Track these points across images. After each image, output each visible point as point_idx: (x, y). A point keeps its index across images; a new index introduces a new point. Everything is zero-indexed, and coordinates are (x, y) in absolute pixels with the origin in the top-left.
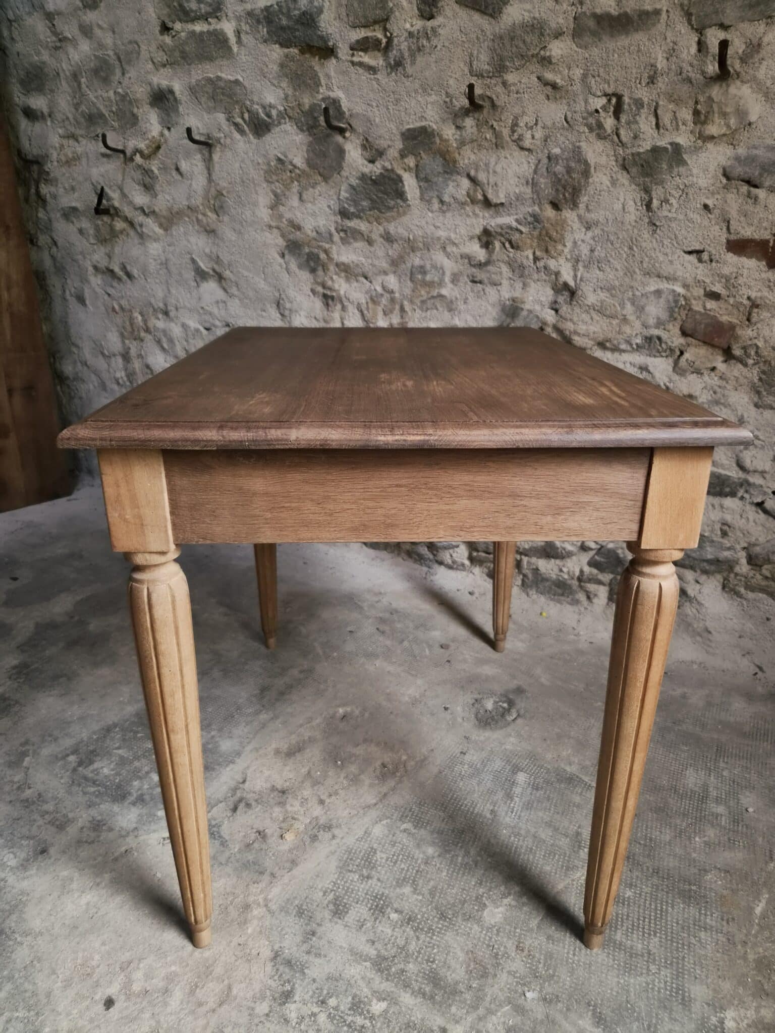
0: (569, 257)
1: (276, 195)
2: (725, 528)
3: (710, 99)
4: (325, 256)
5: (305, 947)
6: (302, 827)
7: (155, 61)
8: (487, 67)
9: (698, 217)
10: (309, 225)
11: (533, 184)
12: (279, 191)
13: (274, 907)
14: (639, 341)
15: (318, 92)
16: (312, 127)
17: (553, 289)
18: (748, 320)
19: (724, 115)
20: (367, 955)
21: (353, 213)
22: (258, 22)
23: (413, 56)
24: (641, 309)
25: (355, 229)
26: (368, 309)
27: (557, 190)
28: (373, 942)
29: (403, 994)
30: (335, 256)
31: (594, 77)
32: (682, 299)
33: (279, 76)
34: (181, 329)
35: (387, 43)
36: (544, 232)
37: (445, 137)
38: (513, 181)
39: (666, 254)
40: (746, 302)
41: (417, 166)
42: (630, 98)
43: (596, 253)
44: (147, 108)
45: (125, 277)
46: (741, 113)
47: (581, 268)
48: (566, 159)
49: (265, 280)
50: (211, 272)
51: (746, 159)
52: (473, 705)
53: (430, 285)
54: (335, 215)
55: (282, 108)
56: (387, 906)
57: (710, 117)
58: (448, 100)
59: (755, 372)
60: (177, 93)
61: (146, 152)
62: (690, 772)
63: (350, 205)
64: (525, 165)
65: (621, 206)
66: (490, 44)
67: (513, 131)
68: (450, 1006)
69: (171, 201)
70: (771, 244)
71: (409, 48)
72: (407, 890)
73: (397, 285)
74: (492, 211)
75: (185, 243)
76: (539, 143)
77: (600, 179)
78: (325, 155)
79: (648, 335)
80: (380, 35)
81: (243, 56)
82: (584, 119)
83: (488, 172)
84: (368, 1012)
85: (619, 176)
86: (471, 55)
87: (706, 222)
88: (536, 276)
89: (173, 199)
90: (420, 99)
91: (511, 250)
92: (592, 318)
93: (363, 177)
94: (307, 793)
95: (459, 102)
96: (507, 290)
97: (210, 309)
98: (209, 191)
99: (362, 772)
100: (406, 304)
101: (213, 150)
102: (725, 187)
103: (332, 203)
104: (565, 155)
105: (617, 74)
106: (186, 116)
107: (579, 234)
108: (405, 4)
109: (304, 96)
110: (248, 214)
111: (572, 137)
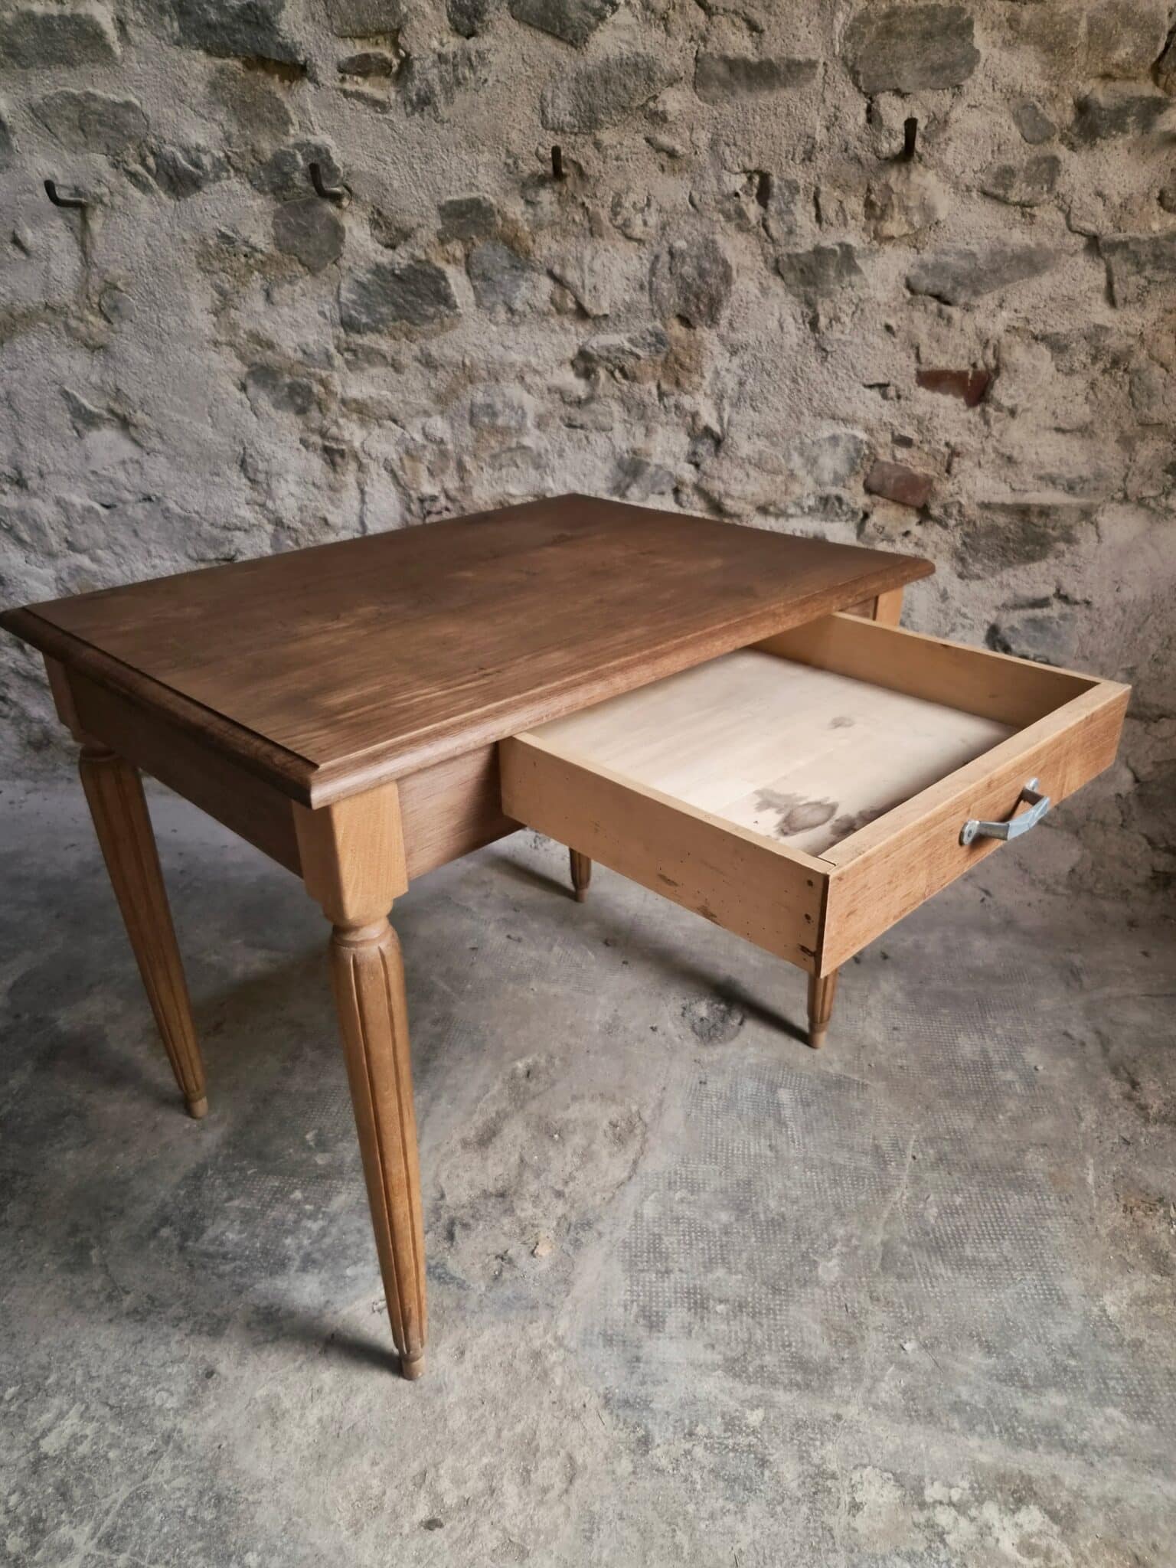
0: (709, 392)
1: (222, 293)
3: (887, 186)
4: (322, 389)
5: (636, 1378)
6: (551, 1234)
9: (880, 341)
10: (288, 342)
11: (651, 289)
12: (227, 286)
13: (573, 1344)
14: (811, 502)
15: (286, 133)
16: (280, 188)
17: (690, 435)
18: (948, 471)
19: (906, 210)
20: (713, 1363)
21: (366, 324)
22: (161, 9)
23: (448, 90)
24: (812, 462)
25: (372, 348)
26: (403, 468)
27: (686, 300)
28: (713, 1347)
29: (774, 1393)
30: (339, 389)
31: (727, 144)
32: (865, 447)
33: (209, 103)
34: (55, 509)
35: (400, 65)
36: (672, 358)
37: (511, 215)
38: (621, 284)
39: (842, 389)
40: (944, 449)
41: (467, 256)
42: (781, 179)
43: (748, 387)
46: (927, 209)
47: (728, 408)
48: (698, 257)
49: (214, 426)
50: (106, 415)
51: (935, 267)
52: (683, 1015)
53: (505, 431)
54: (333, 325)
55: (222, 155)
56: (708, 1299)
57: (889, 211)
58: (510, 161)
59: (958, 536)
62: (962, 1040)
63: (360, 313)
64: (636, 261)
65: (776, 323)
66: (573, 85)
67: (615, 214)
68: (831, 1388)
69: (9, 295)
70: (970, 376)
71: (442, 79)
72: (720, 1272)
73: (449, 431)
74: (589, 325)
75: (46, 365)
76: (653, 231)
77: (745, 286)
78: (306, 233)
79: (824, 495)
80: (388, 54)
81: (135, 64)
82: (717, 202)
83: (582, 270)
84: (747, 1426)
85: (771, 283)
86: (542, 98)
87: (890, 349)
88: (663, 418)
89: (13, 291)
90: (466, 158)
91: (623, 381)
92: (748, 475)
93: (378, 270)
94: (533, 1187)
95: (531, 166)
96: (623, 438)
97: (110, 473)
98: (87, 281)
99: (591, 1142)
100: (467, 459)
101: (89, 214)
102: (909, 303)
103: (327, 307)
104: (695, 251)
105: (760, 144)
106: (27, 156)
107: (722, 361)
108: (428, 10)
109: (260, 137)
110: (172, 321)
111: (703, 227)
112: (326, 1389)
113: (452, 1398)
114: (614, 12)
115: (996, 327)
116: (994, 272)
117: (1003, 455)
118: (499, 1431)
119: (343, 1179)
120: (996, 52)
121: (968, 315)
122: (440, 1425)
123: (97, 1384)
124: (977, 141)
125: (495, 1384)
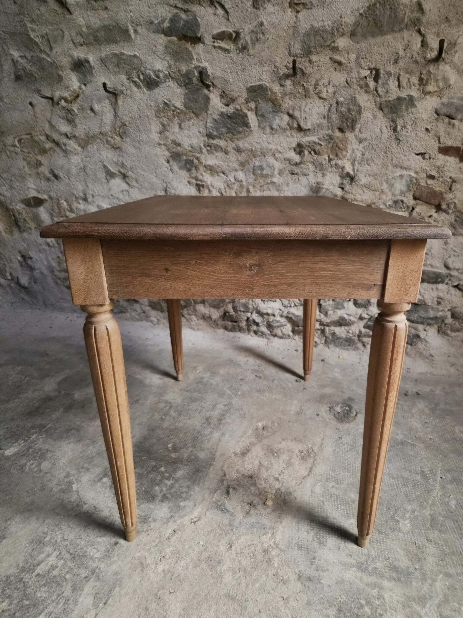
0: (349, 158)
1: (163, 125)
2: (439, 300)
3: (429, 72)
4: (197, 162)
5: (313, 567)
6: (273, 496)
7: (75, 42)
8: (299, 51)
9: (423, 135)
10: (186, 143)
11: (328, 118)
12: (165, 123)
13: (283, 547)
14: (390, 203)
15: (191, 63)
16: (188, 84)
17: (340, 176)
18: (450, 189)
19: (437, 81)
20: (351, 564)
21: (216, 136)
23: (253, 43)
24: (392, 186)
25: (217, 145)
26: (226, 191)
27: (342, 121)
28: (351, 556)
29: (382, 582)
30: (203, 161)
31: (363, 58)
32: (414, 179)
33: (164, 53)
35: (236, 35)
36: (335, 145)
37: (274, 91)
38: (316, 116)
39: (406, 156)
40: (449, 180)
41: (256, 108)
42: (384, 71)
43: (366, 156)
44: (69, 71)
45: (53, 178)
46: (446, 80)
47: (357, 165)
48: (348, 104)
49: (156, 176)
50: (118, 173)
51: (448, 104)
52: (330, 410)
53: (266, 176)
54: (203, 136)
55: (167, 73)
57: (429, 82)
58: (275, 69)
59: (453, 217)
60: (92, 63)
61: (69, 98)
63: (214, 131)
64: (322, 108)
65: (379, 130)
66: (302, 38)
67: (316, 88)
69: (88, 129)
70: (461, 149)
71: (251, 39)
73: (244, 177)
74: (302, 134)
75: (98, 155)
76: (330, 95)
77: (367, 115)
78: (196, 101)
79: (396, 200)
80: (231, 31)
81: (138, 41)
82: (357, 82)
83: (301, 111)
85: (378, 114)
86: (290, 45)
87: (427, 138)
88: (330, 170)
89: (89, 128)
90: (258, 69)
91: (315, 155)
92: (364, 192)
93: (222, 114)
94: (265, 475)
95: (283, 71)
96: (313, 178)
97: (117, 195)
98: (115, 123)
99: (291, 458)
100: (250, 187)
101: (118, 97)
102: (436, 119)
103: (201, 129)
104: (347, 102)
105: (377, 57)
106: (98, 77)
107: (356, 145)
109: (182, 65)
110: (144, 137)
111: (351, 92)
112: (167, 556)
113: (225, 567)
118: (247, 586)
119: (182, 464)
121: (461, 123)
122: (219, 580)
123: (67, 543)
125: (246, 562)
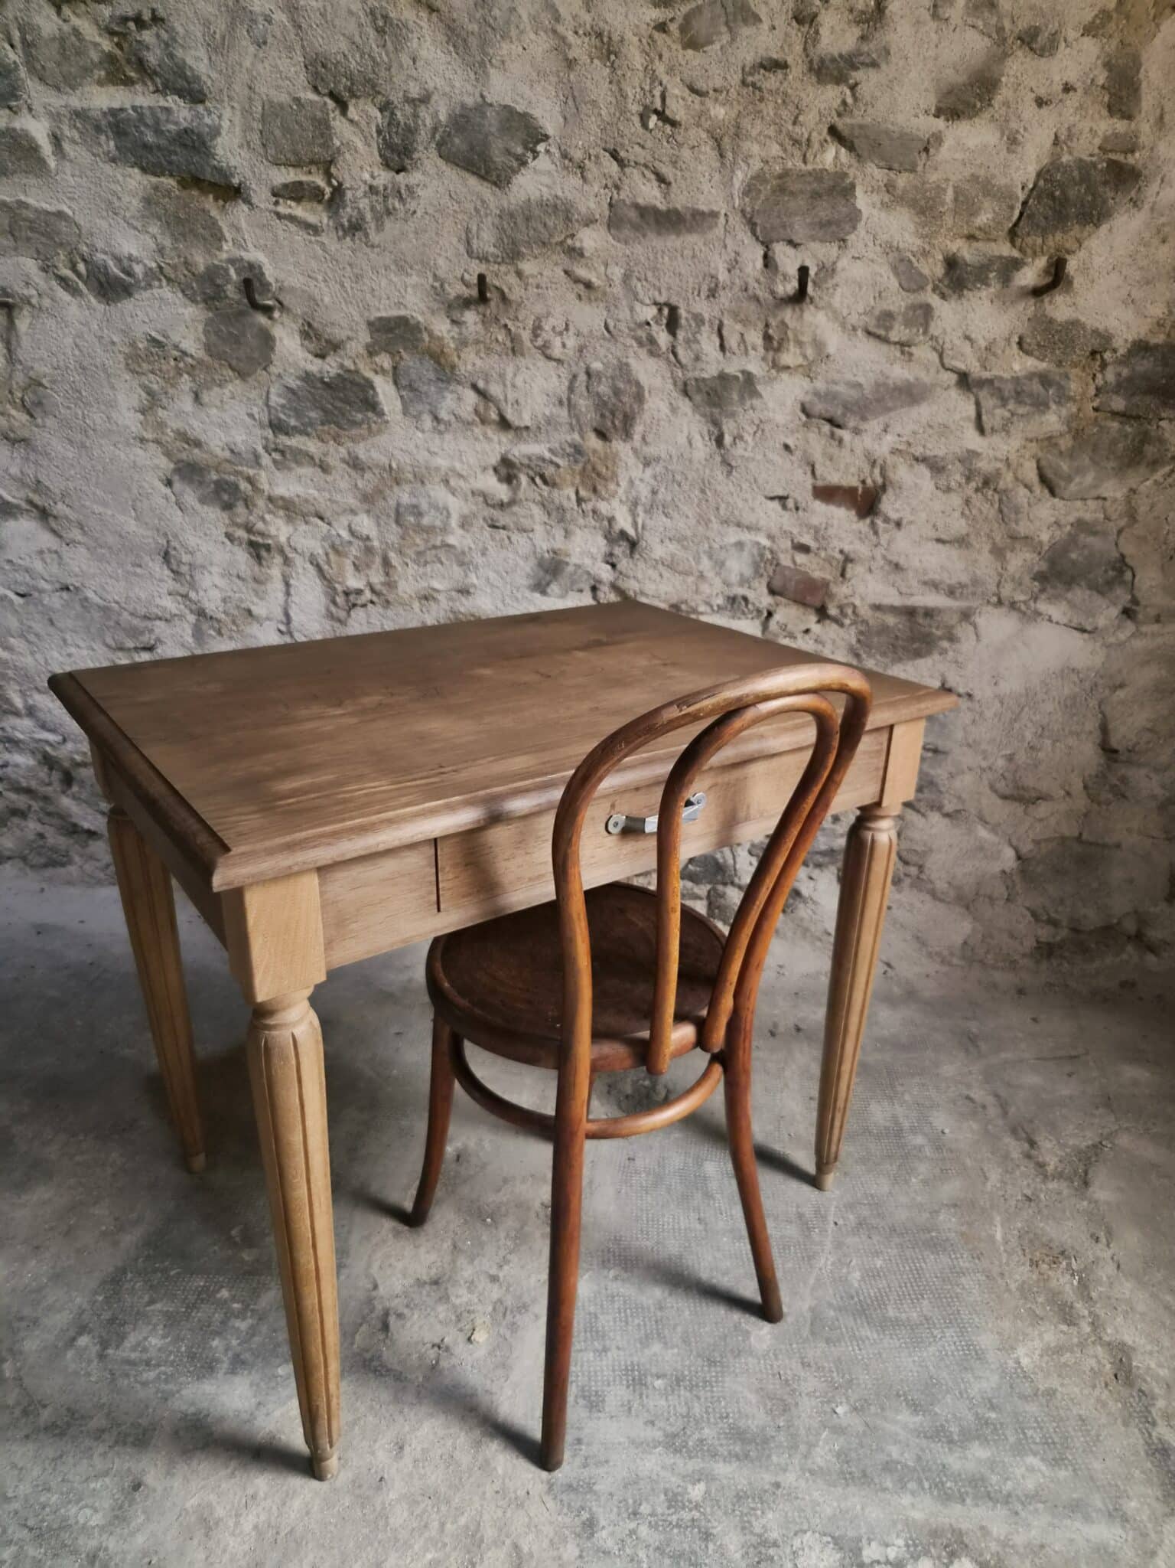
0: (624, 499)
1: (150, 393)
3: (783, 323)
4: (249, 487)
5: (579, 1461)
6: (488, 1319)
8: (492, 249)
9: (778, 458)
10: (216, 442)
11: (569, 405)
12: (155, 387)
14: (720, 601)
15: (220, 249)
16: (213, 299)
17: (606, 537)
18: (843, 575)
19: (800, 344)
20: (654, 1440)
21: (294, 428)
22: (98, 129)
23: (379, 220)
24: (720, 565)
25: (301, 451)
26: (328, 562)
27: (602, 416)
28: (652, 1423)
29: (715, 1466)
30: (265, 487)
31: (639, 280)
32: (767, 552)
33: (143, 216)
35: (333, 194)
36: (589, 467)
37: (437, 333)
38: (541, 399)
39: (746, 500)
40: (840, 557)
41: (395, 368)
42: (689, 312)
43: (660, 496)
46: (819, 345)
47: (642, 514)
48: (613, 378)
49: (137, 519)
50: (24, 505)
51: (827, 394)
52: (609, 1092)
53: (430, 530)
54: (262, 426)
55: (154, 265)
56: (645, 1375)
57: (785, 345)
58: (437, 284)
59: (853, 634)
62: (874, 1107)
63: (289, 416)
64: (555, 379)
65: (685, 440)
66: (497, 221)
67: (536, 336)
68: (769, 1456)
70: (860, 492)
71: (373, 208)
72: (656, 1347)
73: (375, 529)
74: (511, 435)
76: (571, 353)
77: (656, 405)
78: (237, 341)
79: (731, 595)
80: (320, 181)
81: (68, 177)
82: (630, 329)
83: (505, 385)
84: (690, 1502)
85: (680, 403)
86: (468, 230)
87: (788, 465)
88: (581, 521)
90: (395, 279)
91: (544, 487)
92: (661, 576)
93: (307, 377)
94: (467, 1272)
95: (455, 290)
96: (543, 539)
97: (26, 563)
98: (11, 377)
99: (524, 1224)
100: (393, 556)
101: (15, 313)
102: (805, 425)
103: (255, 410)
104: (610, 372)
105: (670, 281)
107: (636, 471)
108: (360, 145)
109: (193, 251)
110: (97, 418)
111: (617, 350)
112: (261, 1494)
113: (392, 1496)
114: (534, 158)
115: (882, 448)
116: (878, 401)
117: (890, 562)
118: (442, 1525)
119: (271, 1275)
120: (875, 212)
121: (857, 438)
122: (381, 1523)
123: (16, 1505)
124: (860, 288)
125: (436, 1477)
